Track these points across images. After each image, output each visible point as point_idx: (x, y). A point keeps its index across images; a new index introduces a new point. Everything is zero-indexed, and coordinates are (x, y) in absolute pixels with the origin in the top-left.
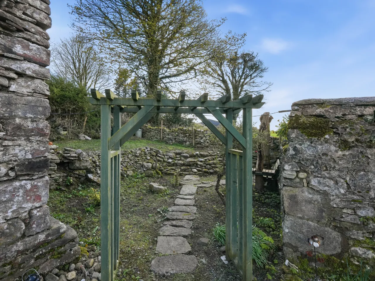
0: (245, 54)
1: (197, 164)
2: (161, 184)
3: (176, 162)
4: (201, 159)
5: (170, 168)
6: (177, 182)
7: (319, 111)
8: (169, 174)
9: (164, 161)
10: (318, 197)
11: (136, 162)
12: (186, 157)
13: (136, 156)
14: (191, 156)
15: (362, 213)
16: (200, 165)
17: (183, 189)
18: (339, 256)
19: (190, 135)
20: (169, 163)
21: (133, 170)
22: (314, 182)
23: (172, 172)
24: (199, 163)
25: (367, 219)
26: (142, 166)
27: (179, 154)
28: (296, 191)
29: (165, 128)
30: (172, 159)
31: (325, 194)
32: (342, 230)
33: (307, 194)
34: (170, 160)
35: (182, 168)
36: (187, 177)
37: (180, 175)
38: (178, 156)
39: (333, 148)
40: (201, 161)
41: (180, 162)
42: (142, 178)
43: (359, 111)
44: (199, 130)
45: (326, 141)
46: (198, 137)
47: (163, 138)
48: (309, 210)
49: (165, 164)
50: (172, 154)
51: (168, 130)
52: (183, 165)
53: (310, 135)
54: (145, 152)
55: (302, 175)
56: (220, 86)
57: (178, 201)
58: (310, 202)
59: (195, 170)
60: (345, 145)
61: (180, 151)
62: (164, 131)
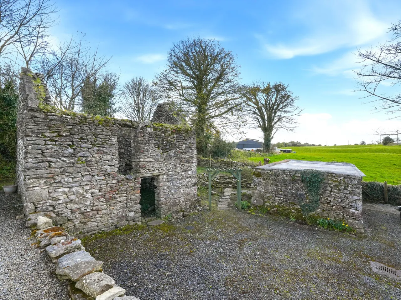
0: (277, 85)
1: (232, 182)
2: (214, 191)
3: (221, 181)
4: (234, 180)
5: (217, 184)
6: (222, 191)
7: (259, 171)
8: (217, 188)
9: (214, 181)
10: (259, 192)
11: (201, 181)
12: (226, 179)
13: (200, 178)
14: (229, 178)
15: (267, 195)
16: (234, 183)
17: (225, 193)
18: (263, 205)
19: (228, 165)
20: (217, 182)
21: (200, 186)
22: (258, 188)
23: (219, 186)
24: (233, 182)
25: (268, 196)
26: (204, 183)
27: (222, 177)
28: (254, 191)
29: (213, 160)
30: (218, 179)
31: (260, 191)
32: (263, 199)
33: (256, 191)
34: (218, 180)
35: (224, 184)
36: (226, 189)
37: (223, 188)
38: (221, 178)
39: (262, 180)
40: (234, 181)
41: (223, 181)
42: (205, 189)
43: (267, 171)
44: (234, 161)
45: (260, 178)
46: (233, 166)
47: (212, 166)
48: (257, 195)
49: (215, 182)
50: (218, 177)
51: (214, 161)
52: (224, 183)
53: (257, 177)
54: (204, 176)
55: (256, 186)
56: (255, 113)
57: (223, 197)
58: (257, 193)
59: (231, 186)
60: (264, 180)
61: (223, 175)
62: (212, 161)
